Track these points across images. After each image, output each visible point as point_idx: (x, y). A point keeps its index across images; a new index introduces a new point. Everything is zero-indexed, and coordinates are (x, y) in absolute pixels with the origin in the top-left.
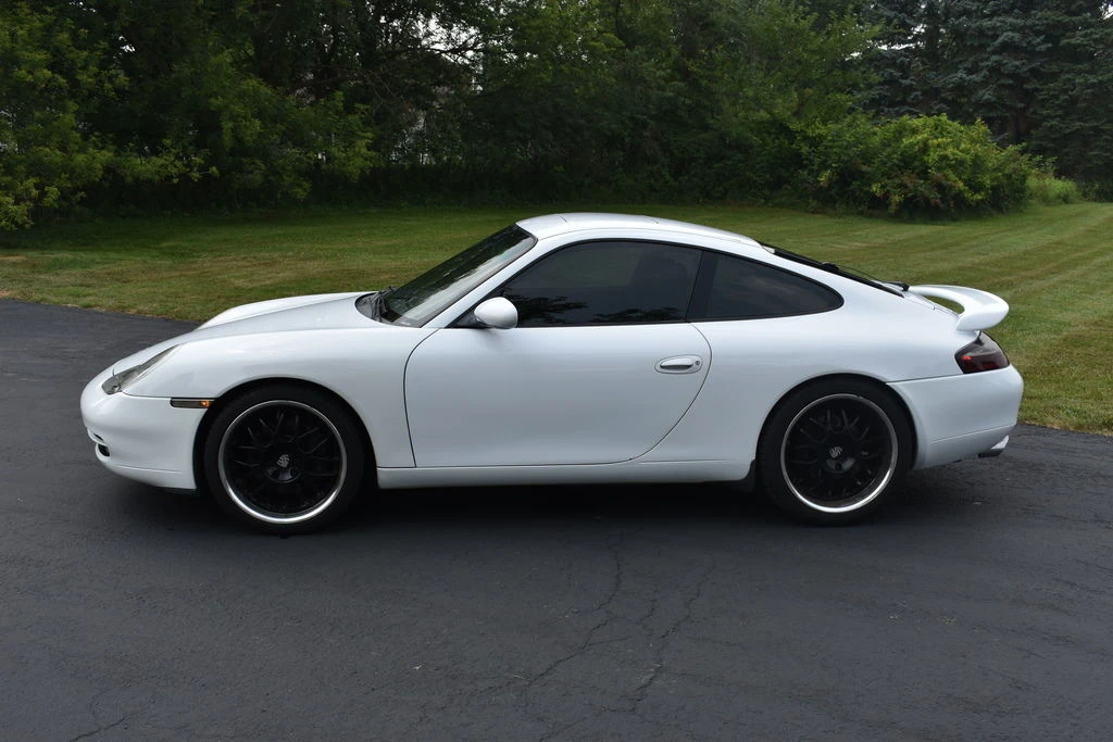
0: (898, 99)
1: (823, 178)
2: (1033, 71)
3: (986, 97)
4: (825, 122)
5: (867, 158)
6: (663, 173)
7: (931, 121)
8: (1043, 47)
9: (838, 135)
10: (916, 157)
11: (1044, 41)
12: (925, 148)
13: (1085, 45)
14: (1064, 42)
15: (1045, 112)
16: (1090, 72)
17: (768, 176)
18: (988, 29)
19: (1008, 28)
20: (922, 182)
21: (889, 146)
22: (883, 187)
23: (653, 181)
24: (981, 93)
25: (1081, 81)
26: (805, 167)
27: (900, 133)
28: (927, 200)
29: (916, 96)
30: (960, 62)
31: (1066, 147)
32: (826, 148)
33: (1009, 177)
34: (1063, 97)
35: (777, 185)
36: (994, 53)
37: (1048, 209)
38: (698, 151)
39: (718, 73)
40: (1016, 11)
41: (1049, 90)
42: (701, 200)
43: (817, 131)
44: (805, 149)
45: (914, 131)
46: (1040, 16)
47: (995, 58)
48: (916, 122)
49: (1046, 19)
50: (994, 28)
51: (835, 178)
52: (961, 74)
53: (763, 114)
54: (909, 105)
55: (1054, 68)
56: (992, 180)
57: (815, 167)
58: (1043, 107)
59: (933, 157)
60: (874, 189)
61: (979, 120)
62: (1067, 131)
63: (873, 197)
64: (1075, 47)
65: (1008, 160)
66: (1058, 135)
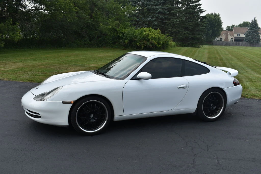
0: (136, 24)
1: (126, 42)
2: (165, 18)
3: (156, 24)
4: (125, 29)
5: (136, 37)
6: (87, 40)
7: (148, 29)
8: (167, 13)
9: (129, 32)
10: (146, 37)
11: (167, 12)
12: (148, 35)
13: (176, 13)
14: (172, 12)
15: (168, 27)
16: (177, 18)
17: (112, 41)
18: (155, 8)
19: (160, 8)
20: (148, 42)
21: (140, 34)
22: (139, 44)
23: (85, 42)
24: (154, 23)
25: (176, 20)
26: (121, 39)
27: (142, 31)
28: (149, 47)
29: (140, 23)
30: (150, 16)
31: (173, 35)
32: (126, 35)
33: (165, 41)
34: (172, 24)
35: (114, 43)
36: (157, 14)
37: (172, 48)
38: (95, 35)
39: (98, 17)
40: (161, 5)
41: (169, 22)
42: (97, 47)
43: (124, 31)
44: (121, 35)
45: (145, 31)
46: (166, 6)
47: (157, 15)
48: (145, 29)
49: (168, 7)
50: (157, 8)
51: (129, 42)
52: (150, 18)
53: (110, 27)
54: (139, 25)
55: (170, 18)
56: (162, 42)
57: (124, 39)
58: (168, 26)
59: (150, 37)
60: (138, 44)
61: (158, 29)
62: (173, 31)
63: (137, 46)
64: (174, 13)
65: (165, 38)
66: (171, 32)
